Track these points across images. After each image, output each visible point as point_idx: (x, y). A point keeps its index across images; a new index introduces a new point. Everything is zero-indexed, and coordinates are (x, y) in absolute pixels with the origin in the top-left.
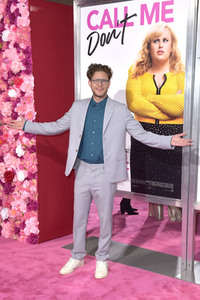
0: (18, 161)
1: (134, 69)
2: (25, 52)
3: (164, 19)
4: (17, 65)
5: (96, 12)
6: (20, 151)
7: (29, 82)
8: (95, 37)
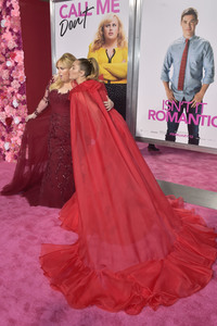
0: (15, 111)
1: (93, 46)
2: (17, 34)
3: (113, 10)
4: (12, 44)
5: (66, 6)
6: (15, 104)
7: (20, 55)
8: (65, 23)
